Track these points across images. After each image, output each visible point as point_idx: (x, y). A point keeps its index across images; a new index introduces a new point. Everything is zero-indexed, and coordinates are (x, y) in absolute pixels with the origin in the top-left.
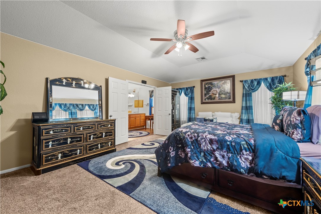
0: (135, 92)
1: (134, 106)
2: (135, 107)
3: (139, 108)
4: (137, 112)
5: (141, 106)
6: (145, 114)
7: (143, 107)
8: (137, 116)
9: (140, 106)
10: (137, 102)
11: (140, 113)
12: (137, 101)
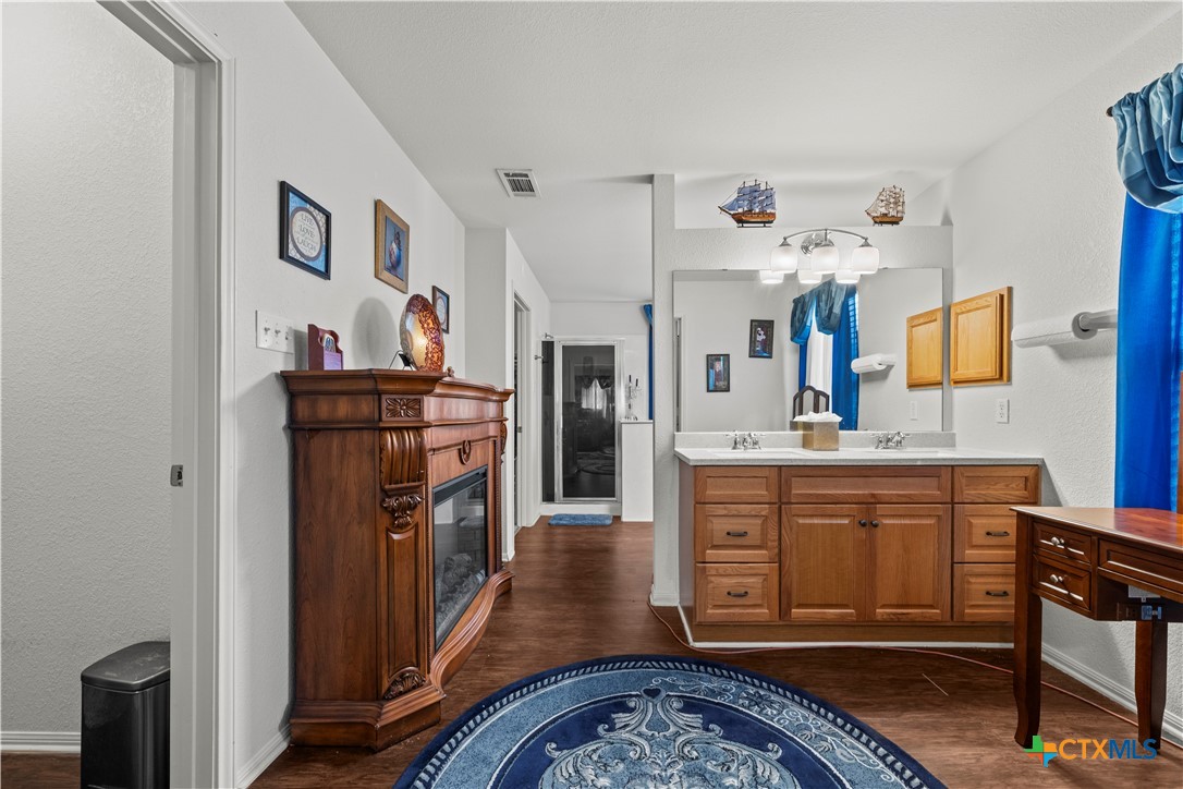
0: (895, 221)
1: (899, 377)
2: (912, 386)
3: (960, 394)
4: (926, 440)
5: (972, 373)
6: (1033, 479)
7: (1002, 374)
8: (886, 489)
9: (961, 373)
10: (935, 328)
11: (963, 451)
12: (928, 317)
